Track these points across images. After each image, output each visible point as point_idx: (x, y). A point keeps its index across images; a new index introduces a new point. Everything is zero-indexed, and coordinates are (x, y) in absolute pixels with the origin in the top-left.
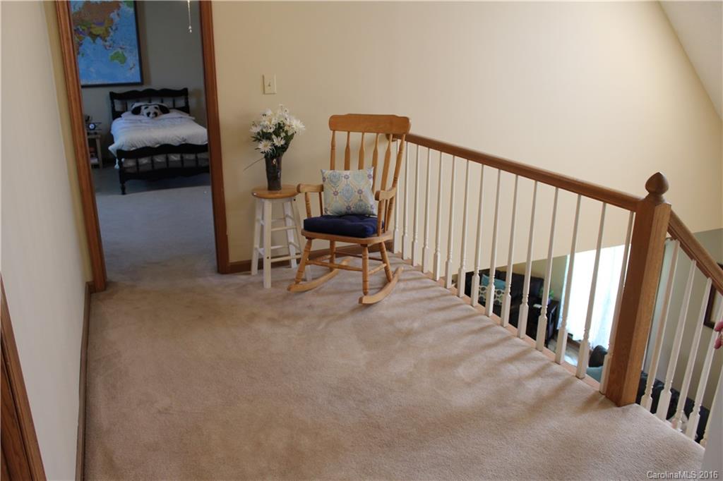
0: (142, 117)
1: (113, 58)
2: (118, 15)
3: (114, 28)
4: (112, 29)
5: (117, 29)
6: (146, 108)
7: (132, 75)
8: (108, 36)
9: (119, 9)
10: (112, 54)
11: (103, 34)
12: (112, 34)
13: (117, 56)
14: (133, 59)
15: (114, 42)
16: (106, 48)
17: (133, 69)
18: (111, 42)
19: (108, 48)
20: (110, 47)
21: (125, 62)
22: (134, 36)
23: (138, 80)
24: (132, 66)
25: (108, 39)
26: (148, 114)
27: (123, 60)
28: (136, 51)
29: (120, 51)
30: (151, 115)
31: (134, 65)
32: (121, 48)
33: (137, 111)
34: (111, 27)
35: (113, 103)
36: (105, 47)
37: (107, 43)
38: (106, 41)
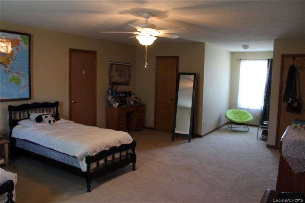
0: (45, 124)
1: (10, 81)
2: (17, 49)
3: (13, 58)
4: (12, 59)
5: (15, 59)
6: (46, 117)
7: (24, 93)
8: (9, 64)
9: (18, 45)
10: (11, 77)
11: (5, 62)
12: (11, 62)
13: (14, 79)
14: (25, 82)
15: (12, 69)
16: (6, 73)
17: (24, 88)
18: (10, 68)
19: (8, 72)
20: (9, 72)
21: (19, 83)
22: (27, 66)
23: (28, 96)
24: (23, 86)
25: (8, 66)
26: (50, 122)
27: (18, 82)
28: (27, 76)
29: (16, 75)
30: (52, 122)
31: (25, 85)
32: (17, 73)
33: (39, 120)
34: (11, 57)
35: (10, 114)
36: (5, 71)
37: (7, 69)
38: (7, 67)
